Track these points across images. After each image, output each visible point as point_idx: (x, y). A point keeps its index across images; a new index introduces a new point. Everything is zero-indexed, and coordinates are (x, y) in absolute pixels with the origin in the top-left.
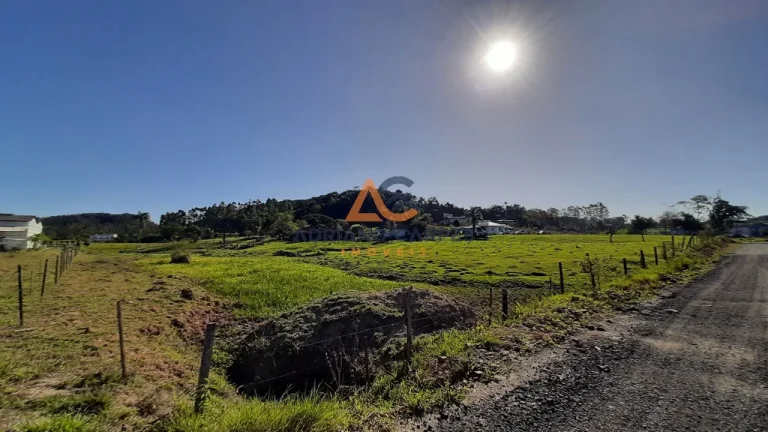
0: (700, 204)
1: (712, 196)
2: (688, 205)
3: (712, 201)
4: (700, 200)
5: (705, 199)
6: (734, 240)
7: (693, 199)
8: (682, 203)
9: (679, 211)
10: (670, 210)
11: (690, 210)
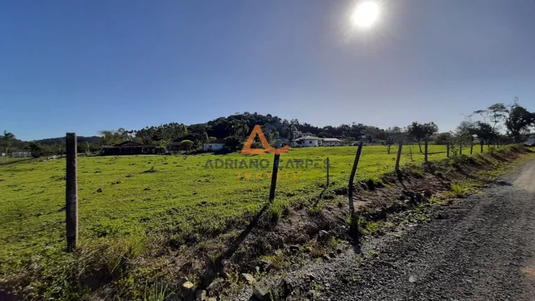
0: (498, 113)
1: (509, 104)
2: (484, 114)
3: (509, 109)
4: (497, 108)
5: (502, 107)
6: (531, 149)
7: (490, 108)
8: (478, 112)
9: (475, 120)
10: (467, 120)
11: (487, 119)
